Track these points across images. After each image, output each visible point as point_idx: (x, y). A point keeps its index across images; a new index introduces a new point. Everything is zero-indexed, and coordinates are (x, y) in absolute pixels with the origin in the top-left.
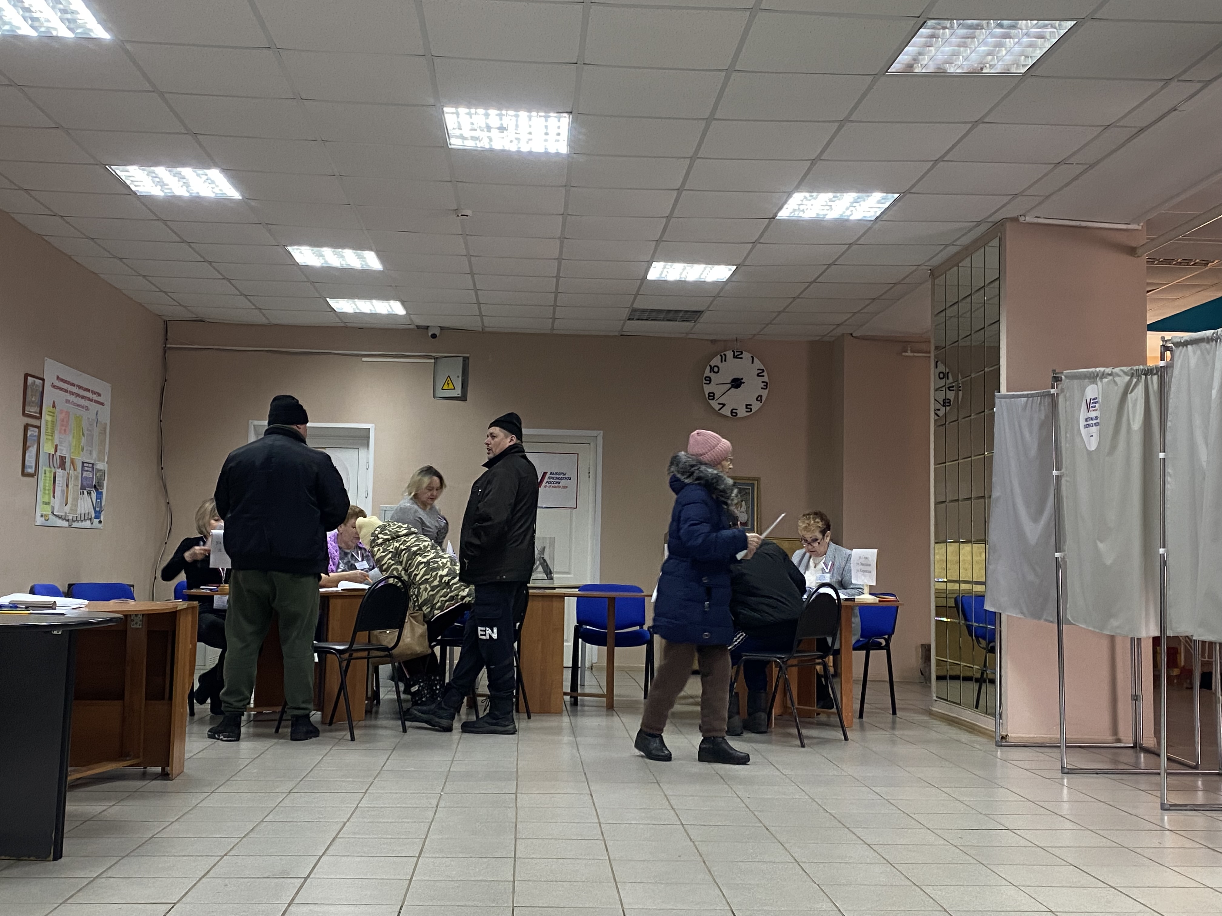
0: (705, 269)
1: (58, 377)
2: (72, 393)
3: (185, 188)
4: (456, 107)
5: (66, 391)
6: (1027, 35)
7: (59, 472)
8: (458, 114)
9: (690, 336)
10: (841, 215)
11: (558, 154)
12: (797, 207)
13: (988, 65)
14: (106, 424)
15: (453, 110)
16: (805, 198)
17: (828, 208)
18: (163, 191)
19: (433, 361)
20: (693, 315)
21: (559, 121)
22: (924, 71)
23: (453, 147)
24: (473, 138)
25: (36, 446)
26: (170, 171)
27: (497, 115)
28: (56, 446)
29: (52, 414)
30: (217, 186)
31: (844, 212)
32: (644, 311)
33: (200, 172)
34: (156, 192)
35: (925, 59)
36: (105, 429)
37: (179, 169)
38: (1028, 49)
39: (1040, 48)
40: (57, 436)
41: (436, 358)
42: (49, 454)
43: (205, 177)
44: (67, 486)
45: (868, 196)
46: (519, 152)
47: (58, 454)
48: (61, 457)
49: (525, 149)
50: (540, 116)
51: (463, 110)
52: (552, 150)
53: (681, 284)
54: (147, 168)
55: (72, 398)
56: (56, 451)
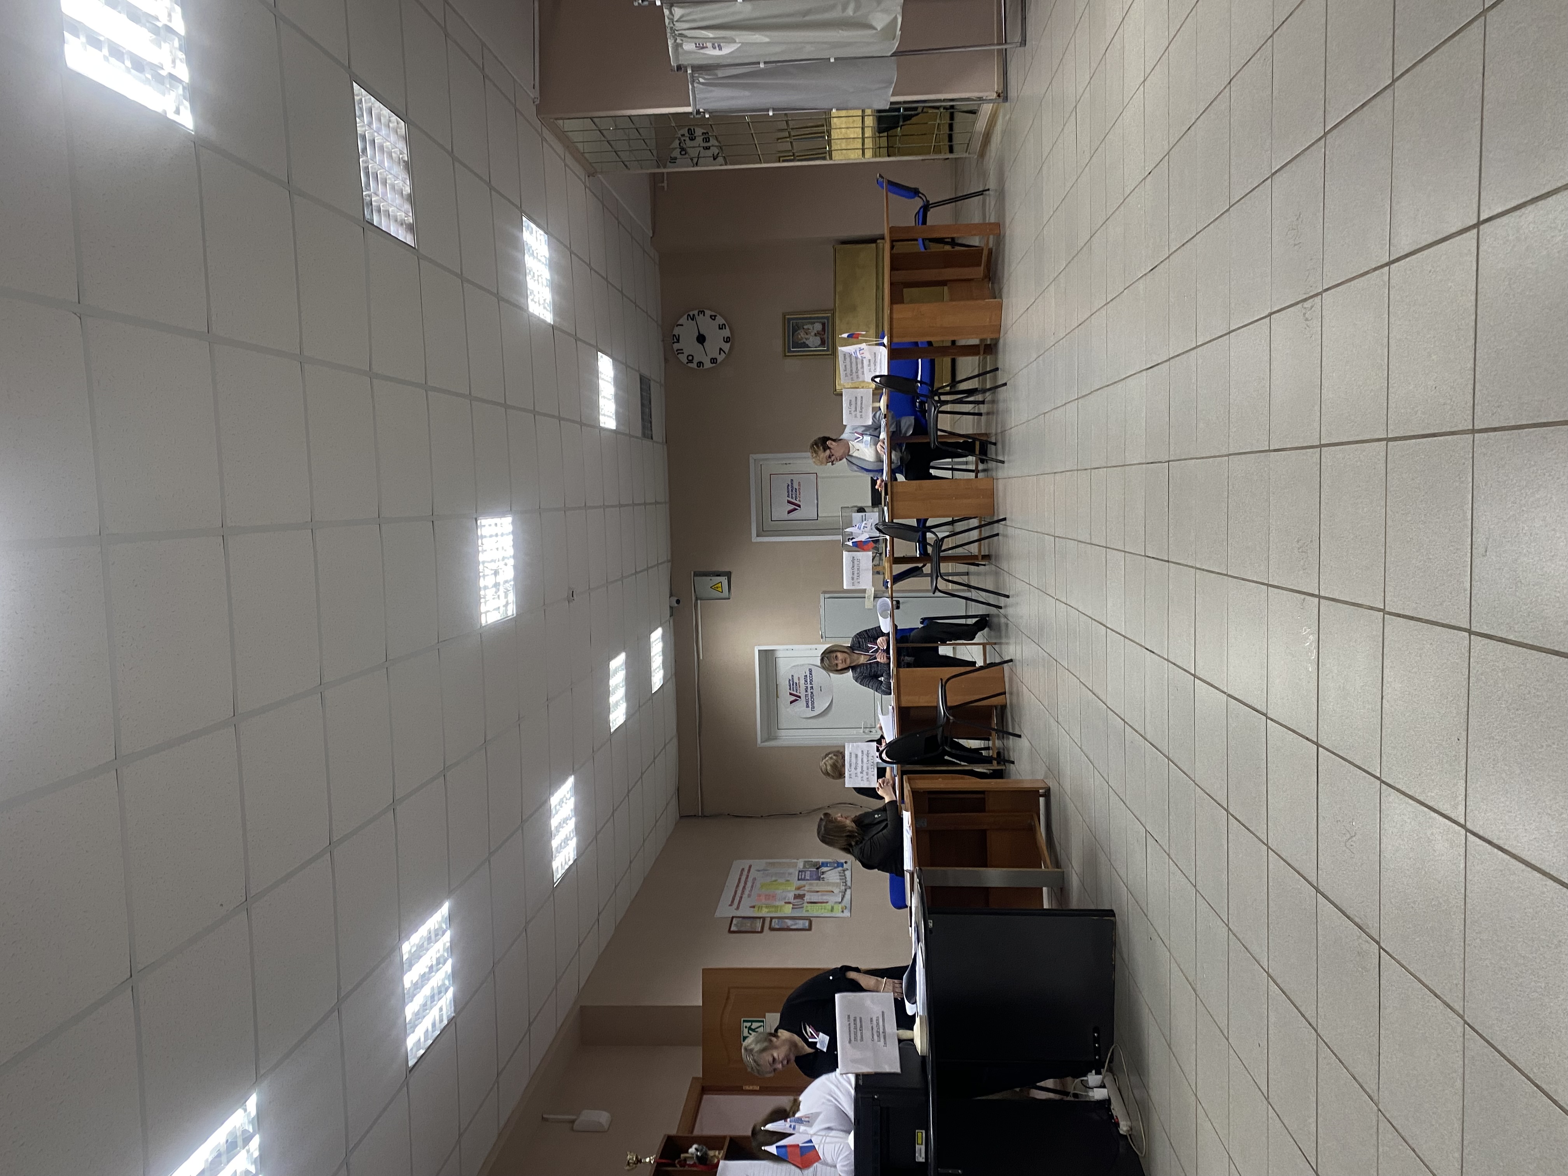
0: (603, 379)
1: (731, 905)
2: (743, 892)
3: (568, 822)
4: (481, 614)
5: (741, 898)
6: (370, 124)
7: (807, 898)
8: (486, 613)
9: (663, 382)
10: (546, 265)
11: (513, 523)
12: (542, 306)
13: (401, 156)
14: (767, 863)
15: (483, 616)
16: (532, 300)
17: (540, 278)
18: (572, 838)
19: (699, 601)
20: (644, 383)
21: (484, 526)
22: (411, 214)
23: (515, 612)
24: (506, 596)
25: (787, 920)
26: (555, 836)
27: (484, 579)
28: (786, 903)
29: (760, 908)
30: (565, 796)
31: (543, 263)
32: (644, 427)
33: (554, 812)
34: (573, 843)
35: (401, 215)
36: (770, 863)
37: (553, 828)
38: (382, 121)
39: (381, 110)
40: (777, 903)
41: (697, 599)
42: (793, 908)
43: (558, 807)
44: (818, 892)
45: (527, 244)
46: (515, 557)
47: (792, 901)
48: (795, 898)
49: (511, 552)
50: (482, 544)
51: (483, 608)
52: (510, 528)
53: (618, 399)
54: (554, 853)
55: (747, 892)
56: (790, 903)
